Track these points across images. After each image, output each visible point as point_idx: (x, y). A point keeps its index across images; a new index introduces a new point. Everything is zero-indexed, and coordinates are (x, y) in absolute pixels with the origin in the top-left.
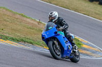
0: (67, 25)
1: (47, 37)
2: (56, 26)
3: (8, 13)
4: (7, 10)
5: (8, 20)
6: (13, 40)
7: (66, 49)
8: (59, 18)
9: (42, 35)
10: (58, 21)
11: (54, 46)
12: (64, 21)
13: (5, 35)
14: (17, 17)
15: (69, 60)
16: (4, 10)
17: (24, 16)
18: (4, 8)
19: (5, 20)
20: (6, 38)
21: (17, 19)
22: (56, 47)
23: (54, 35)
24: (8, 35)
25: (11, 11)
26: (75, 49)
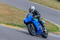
0: (39, 14)
1: (27, 21)
2: (33, 15)
3: (16, 10)
4: (15, 8)
5: (16, 14)
6: (19, 26)
7: (38, 29)
8: (35, 10)
9: (24, 20)
10: (35, 12)
11: (31, 27)
12: (38, 12)
13: (14, 23)
14: (21, 13)
15: (41, 36)
16: (14, 8)
17: (25, 12)
18: (14, 7)
19: (14, 14)
20: (15, 25)
21: (21, 14)
22: (32, 28)
23: (31, 20)
24: (16, 23)
25: (18, 9)
26: (44, 29)
